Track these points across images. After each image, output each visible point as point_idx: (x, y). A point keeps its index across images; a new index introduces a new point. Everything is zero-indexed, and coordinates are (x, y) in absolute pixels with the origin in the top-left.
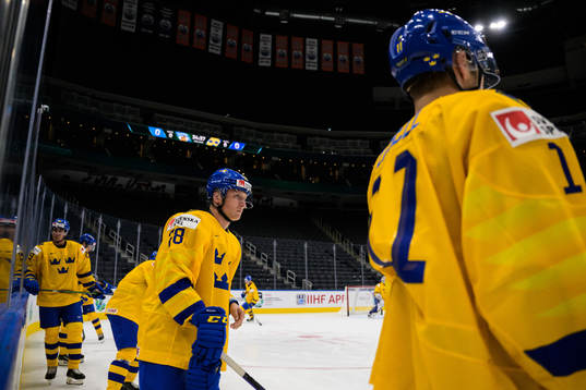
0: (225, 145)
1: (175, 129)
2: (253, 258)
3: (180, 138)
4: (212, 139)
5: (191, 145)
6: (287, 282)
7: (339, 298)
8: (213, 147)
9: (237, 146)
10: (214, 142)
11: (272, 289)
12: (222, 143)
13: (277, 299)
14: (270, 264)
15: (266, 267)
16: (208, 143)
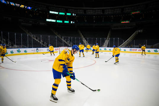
0: (26, 7)
1: (10, 1)
2: (35, 39)
3: (11, 4)
4: (22, 5)
5: (15, 6)
6: (44, 45)
7: (57, 49)
8: (22, 7)
9: (29, 8)
10: (22, 6)
11: (41, 48)
12: (25, 7)
13: (42, 50)
14: (40, 41)
15: (39, 42)
16: (21, 6)
